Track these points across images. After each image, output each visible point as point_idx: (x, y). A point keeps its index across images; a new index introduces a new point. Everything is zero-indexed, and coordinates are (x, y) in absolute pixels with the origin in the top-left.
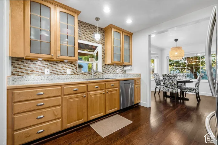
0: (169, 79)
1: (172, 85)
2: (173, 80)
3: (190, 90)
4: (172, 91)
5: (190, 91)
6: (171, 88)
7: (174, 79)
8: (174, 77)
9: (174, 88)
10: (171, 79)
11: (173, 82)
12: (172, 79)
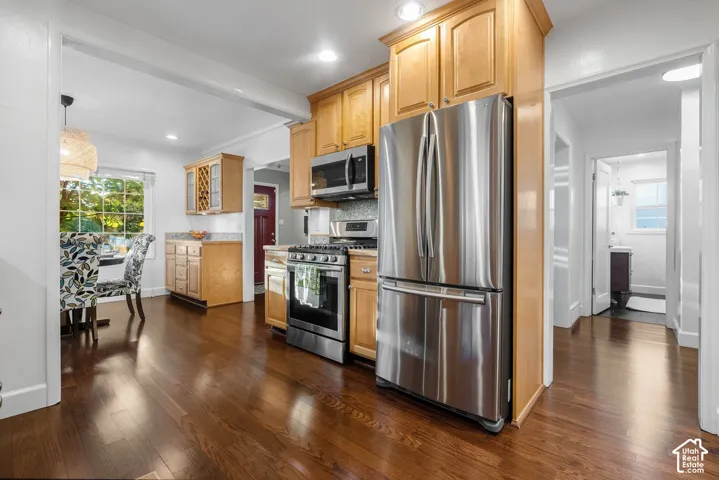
0: (71, 256)
1: (82, 279)
2: (85, 258)
3: (121, 287)
4: (78, 303)
5: (120, 290)
6: (74, 290)
7: (91, 253)
8: (92, 247)
9: (86, 289)
10: (79, 256)
11: (85, 266)
12: (83, 254)
